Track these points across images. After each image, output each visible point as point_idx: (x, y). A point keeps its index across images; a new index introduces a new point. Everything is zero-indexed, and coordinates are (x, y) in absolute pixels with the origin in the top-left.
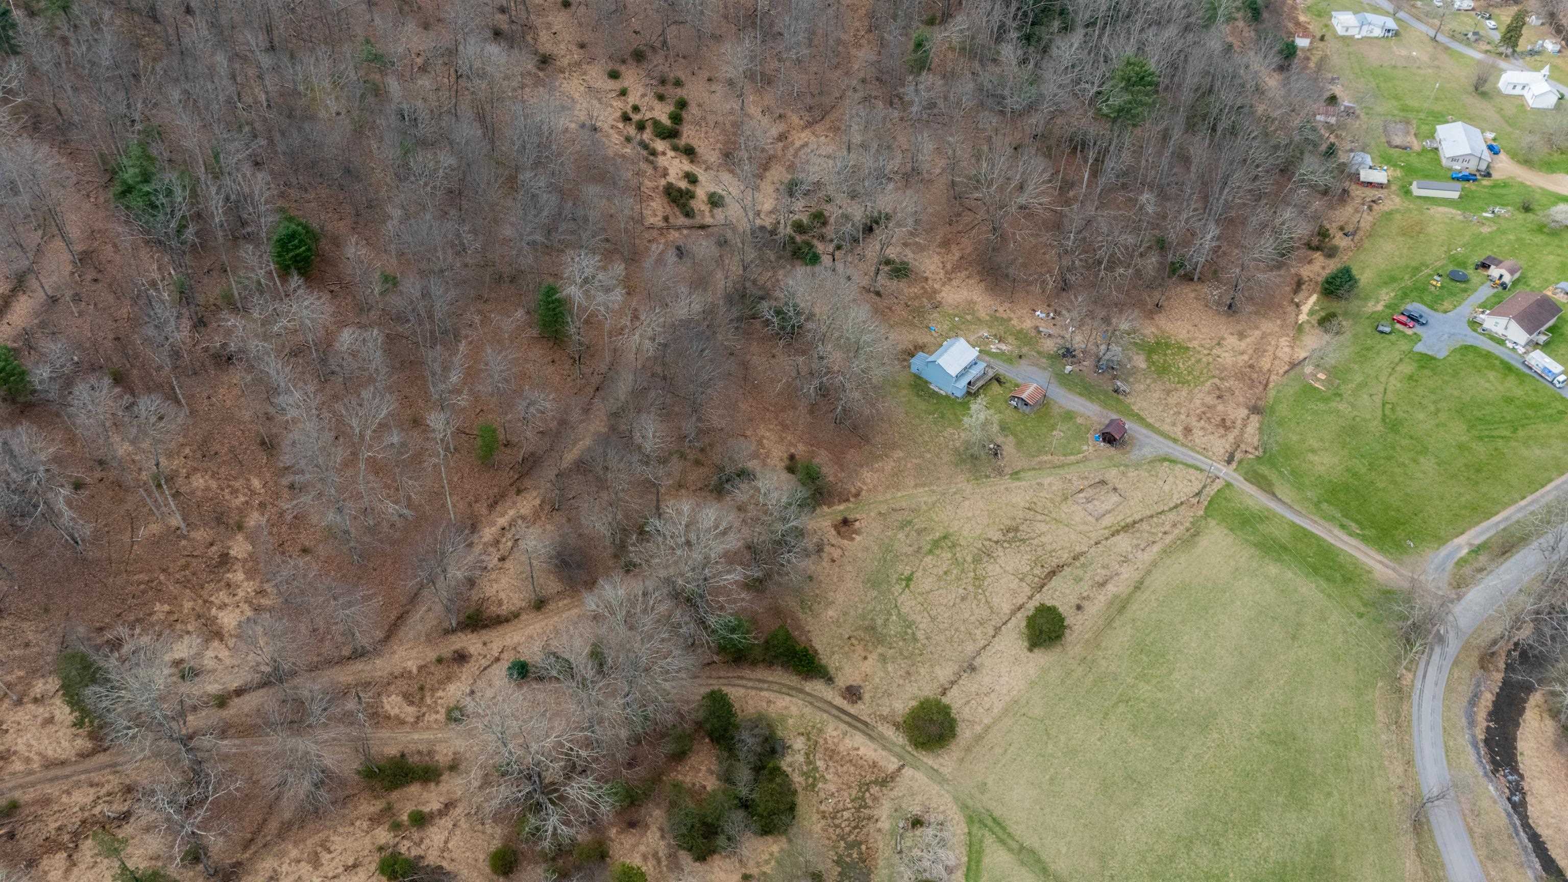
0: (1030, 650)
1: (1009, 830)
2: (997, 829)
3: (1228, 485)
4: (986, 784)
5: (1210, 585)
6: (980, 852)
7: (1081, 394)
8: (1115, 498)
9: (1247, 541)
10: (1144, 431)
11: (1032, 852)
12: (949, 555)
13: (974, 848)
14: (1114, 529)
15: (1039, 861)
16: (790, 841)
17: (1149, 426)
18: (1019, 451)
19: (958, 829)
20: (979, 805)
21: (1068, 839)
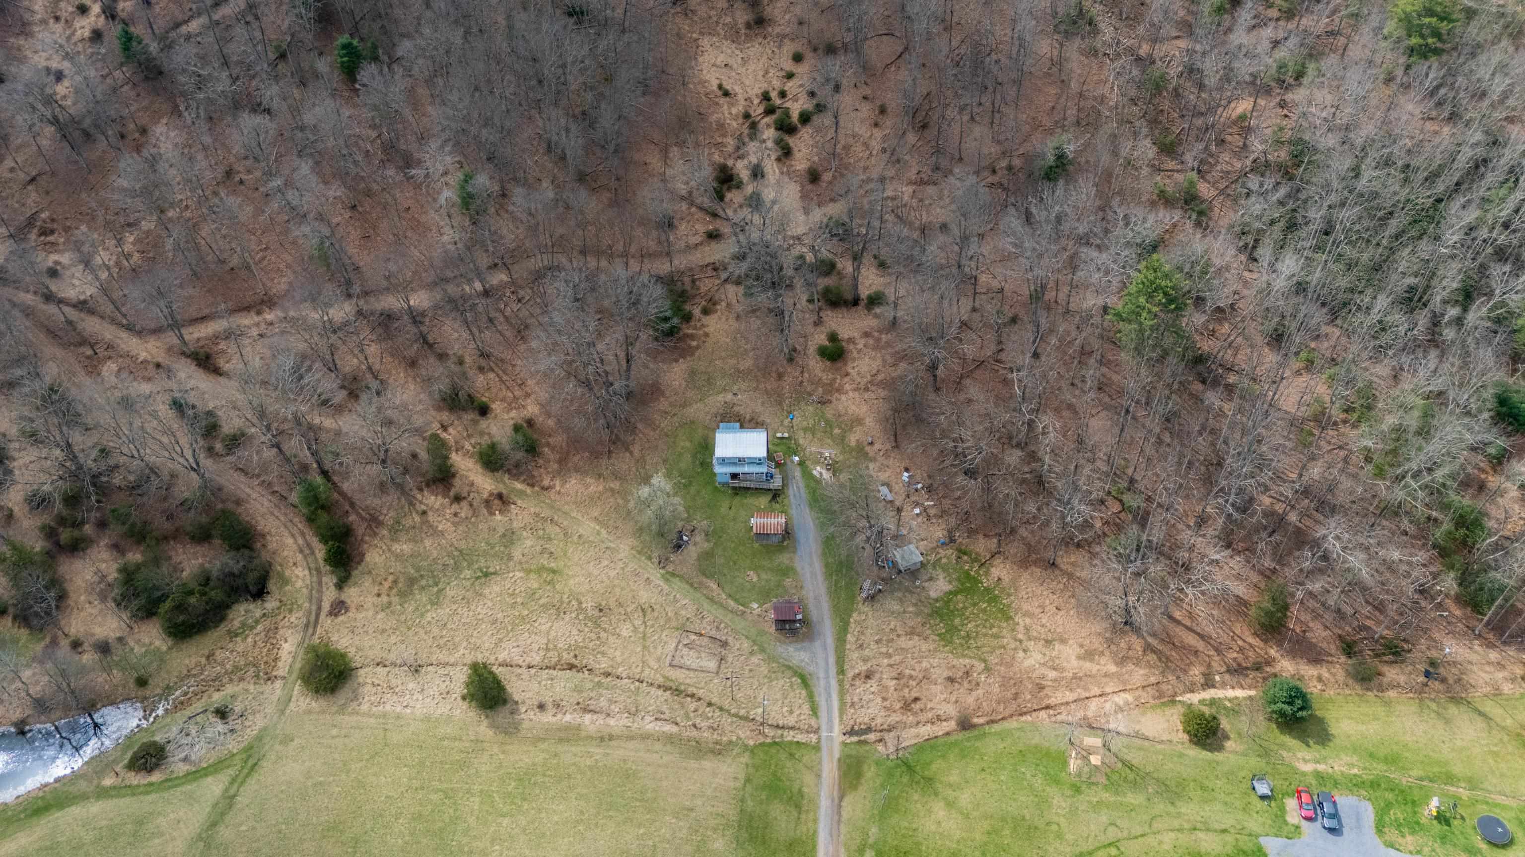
0: (464, 698)
1: (248, 780)
2: (246, 771)
3: (817, 748)
4: (292, 740)
5: (649, 795)
6: (216, 771)
7: (827, 565)
8: (712, 665)
9: (743, 800)
10: (830, 641)
11: (230, 806)
12: (536, 586)
13: (220, 765)
14: (671, 684)
15: (223, 814)
16: (170, 649)
17: (841, 640)
18: (698, 559)
19: (233, 745)
20: (267, 747)
21: (258, 825)
